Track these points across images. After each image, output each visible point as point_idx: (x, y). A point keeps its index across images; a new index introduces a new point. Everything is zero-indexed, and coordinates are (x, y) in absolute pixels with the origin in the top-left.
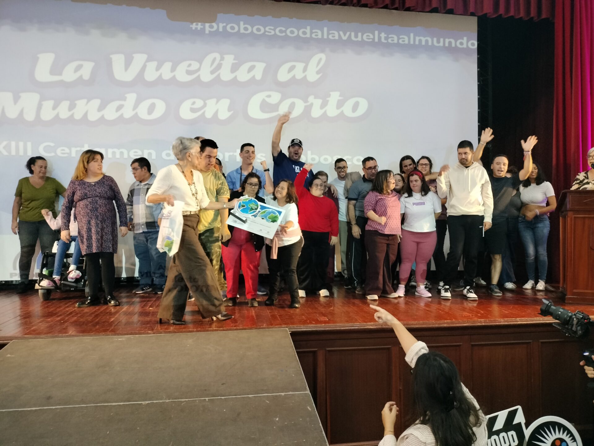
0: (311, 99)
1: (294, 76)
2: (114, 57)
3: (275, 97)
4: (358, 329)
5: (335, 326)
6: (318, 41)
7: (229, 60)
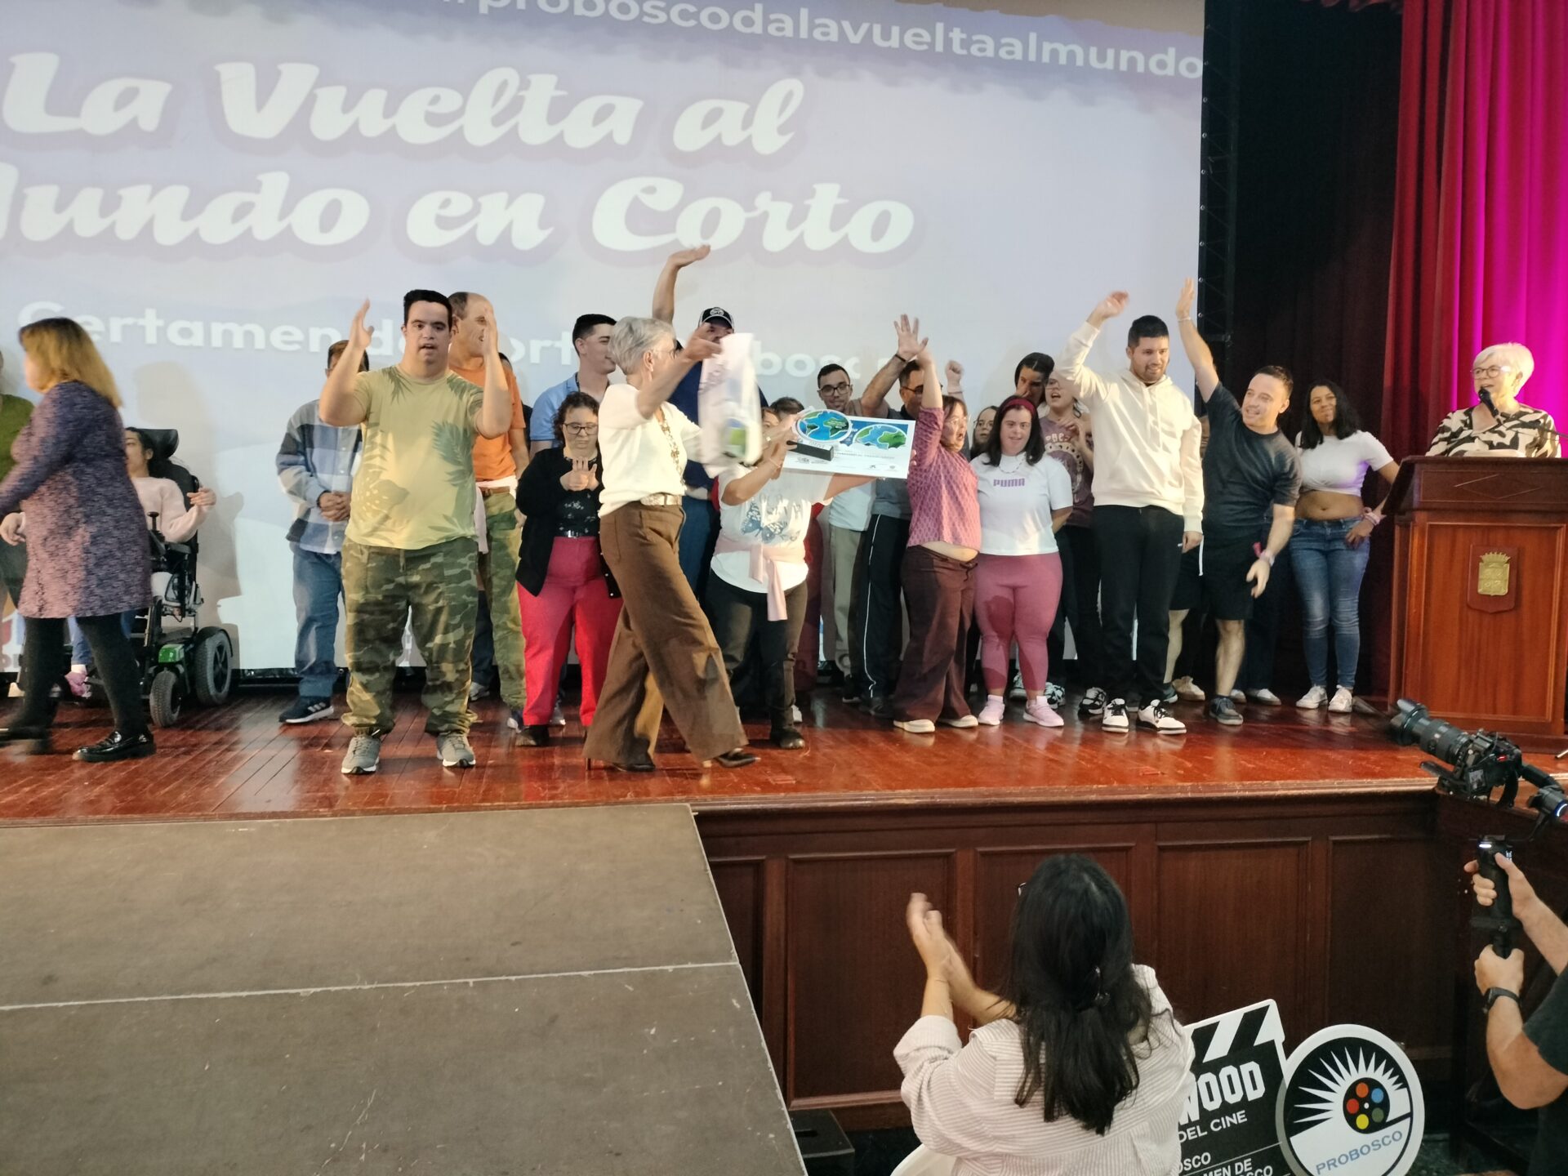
0: (763, 201)
1: (719, 138)
2: (226, 71)
3: (667, 194)
4: (871, 806)
5: (812, 797)
6: (782, 42)
7: (544, 87)
